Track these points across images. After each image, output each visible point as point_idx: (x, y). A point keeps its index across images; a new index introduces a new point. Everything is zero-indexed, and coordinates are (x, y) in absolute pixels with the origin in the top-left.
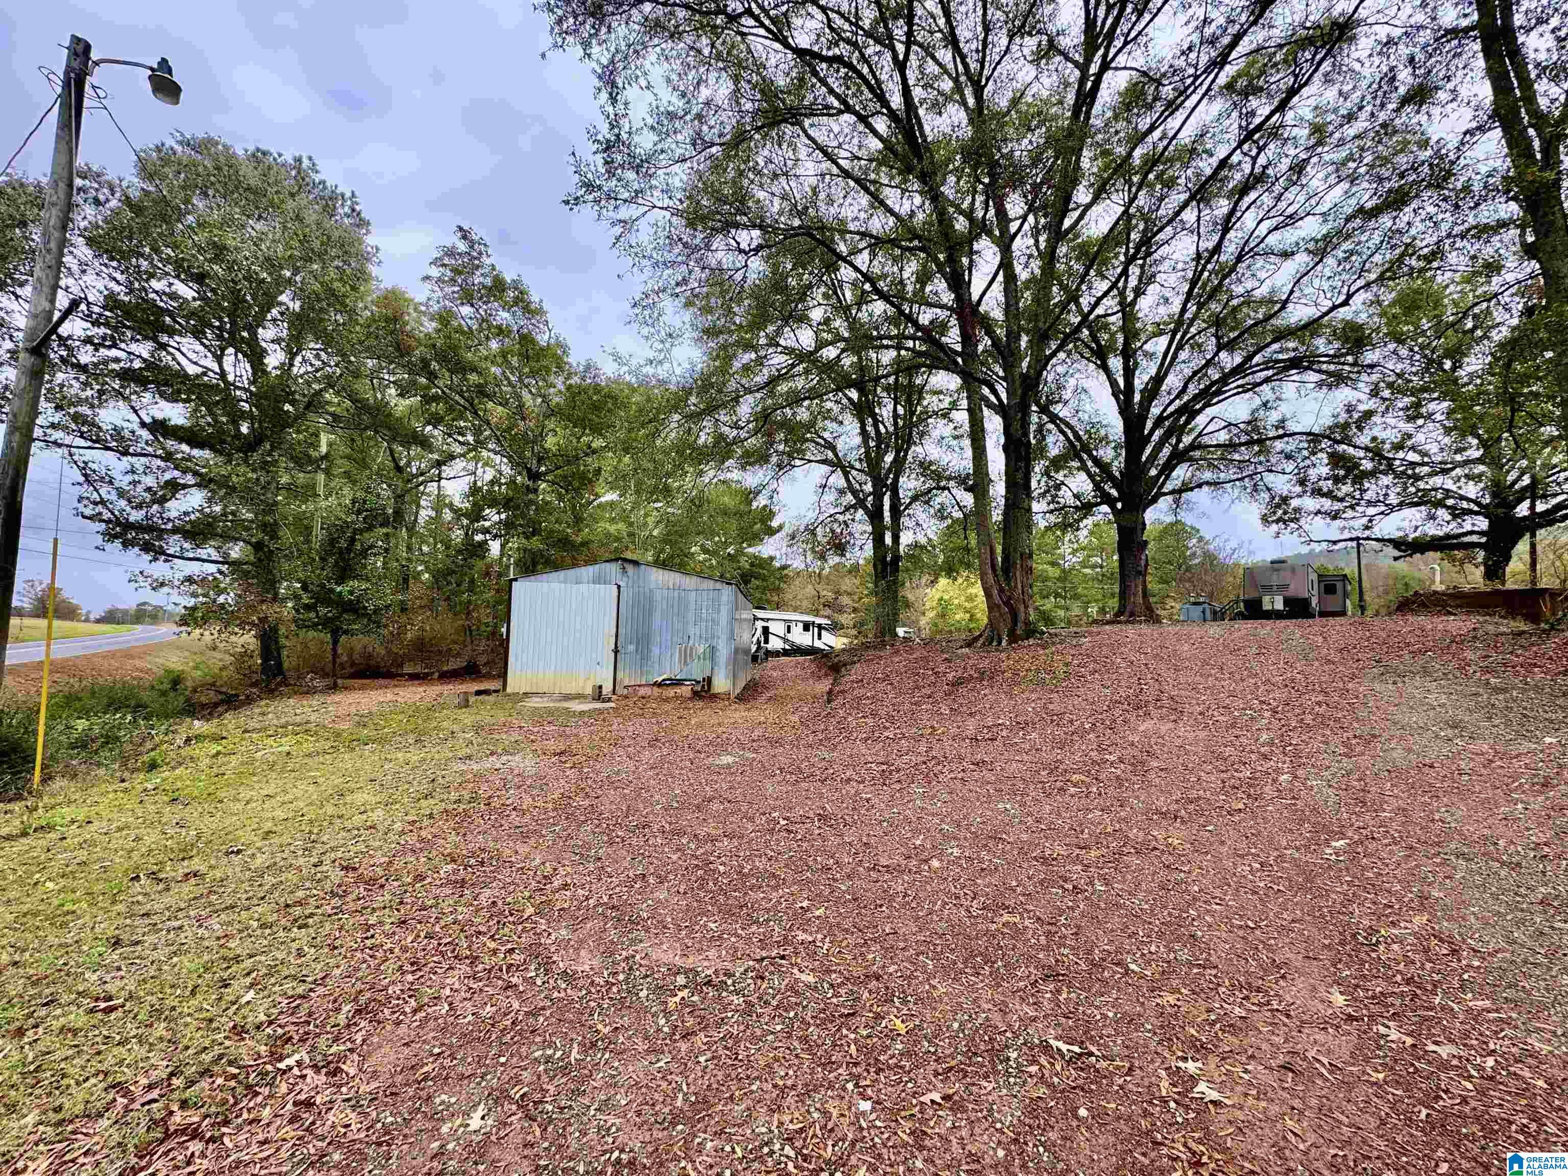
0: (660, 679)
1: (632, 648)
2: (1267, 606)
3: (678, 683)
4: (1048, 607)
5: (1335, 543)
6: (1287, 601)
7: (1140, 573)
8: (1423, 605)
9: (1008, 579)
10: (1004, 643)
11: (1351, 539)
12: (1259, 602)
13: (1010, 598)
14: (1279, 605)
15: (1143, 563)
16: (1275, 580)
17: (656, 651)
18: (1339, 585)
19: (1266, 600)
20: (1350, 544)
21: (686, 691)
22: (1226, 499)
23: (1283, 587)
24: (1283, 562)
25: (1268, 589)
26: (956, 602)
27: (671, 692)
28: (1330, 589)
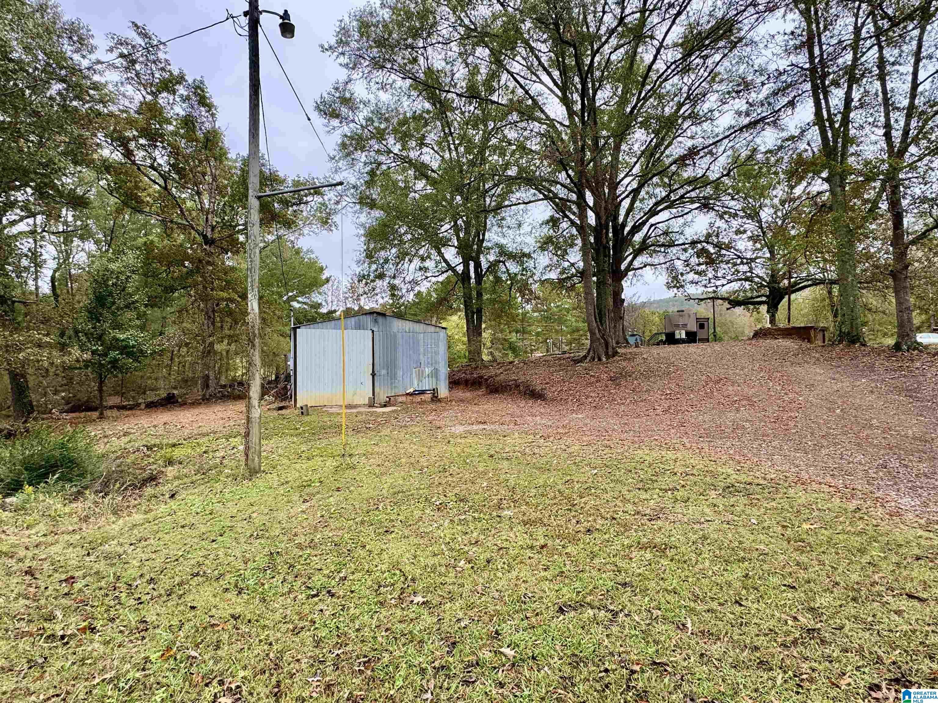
0: (411, 390)
1: (384, 372)
2: (677, 336)
3: (423, 392)
4: (514, 339)
5: (701, 299)
6: (687, 334)
7: (621, 318)
8: (765, 335)
9: (602, 325)
10: (604, 359)
11: (710, 298)
12: (673, 334)
13: (604, 335)
14: (684, 336)
16: (681, 322)
17: (400, 373)
18: (706, 323)
19: (677, 332)
20: (709, 301)
21: (427, 397)
23: (685, 325)
24: (683, 311)
25: (677, 326)
27: (418, 399)
28: (702, 326)
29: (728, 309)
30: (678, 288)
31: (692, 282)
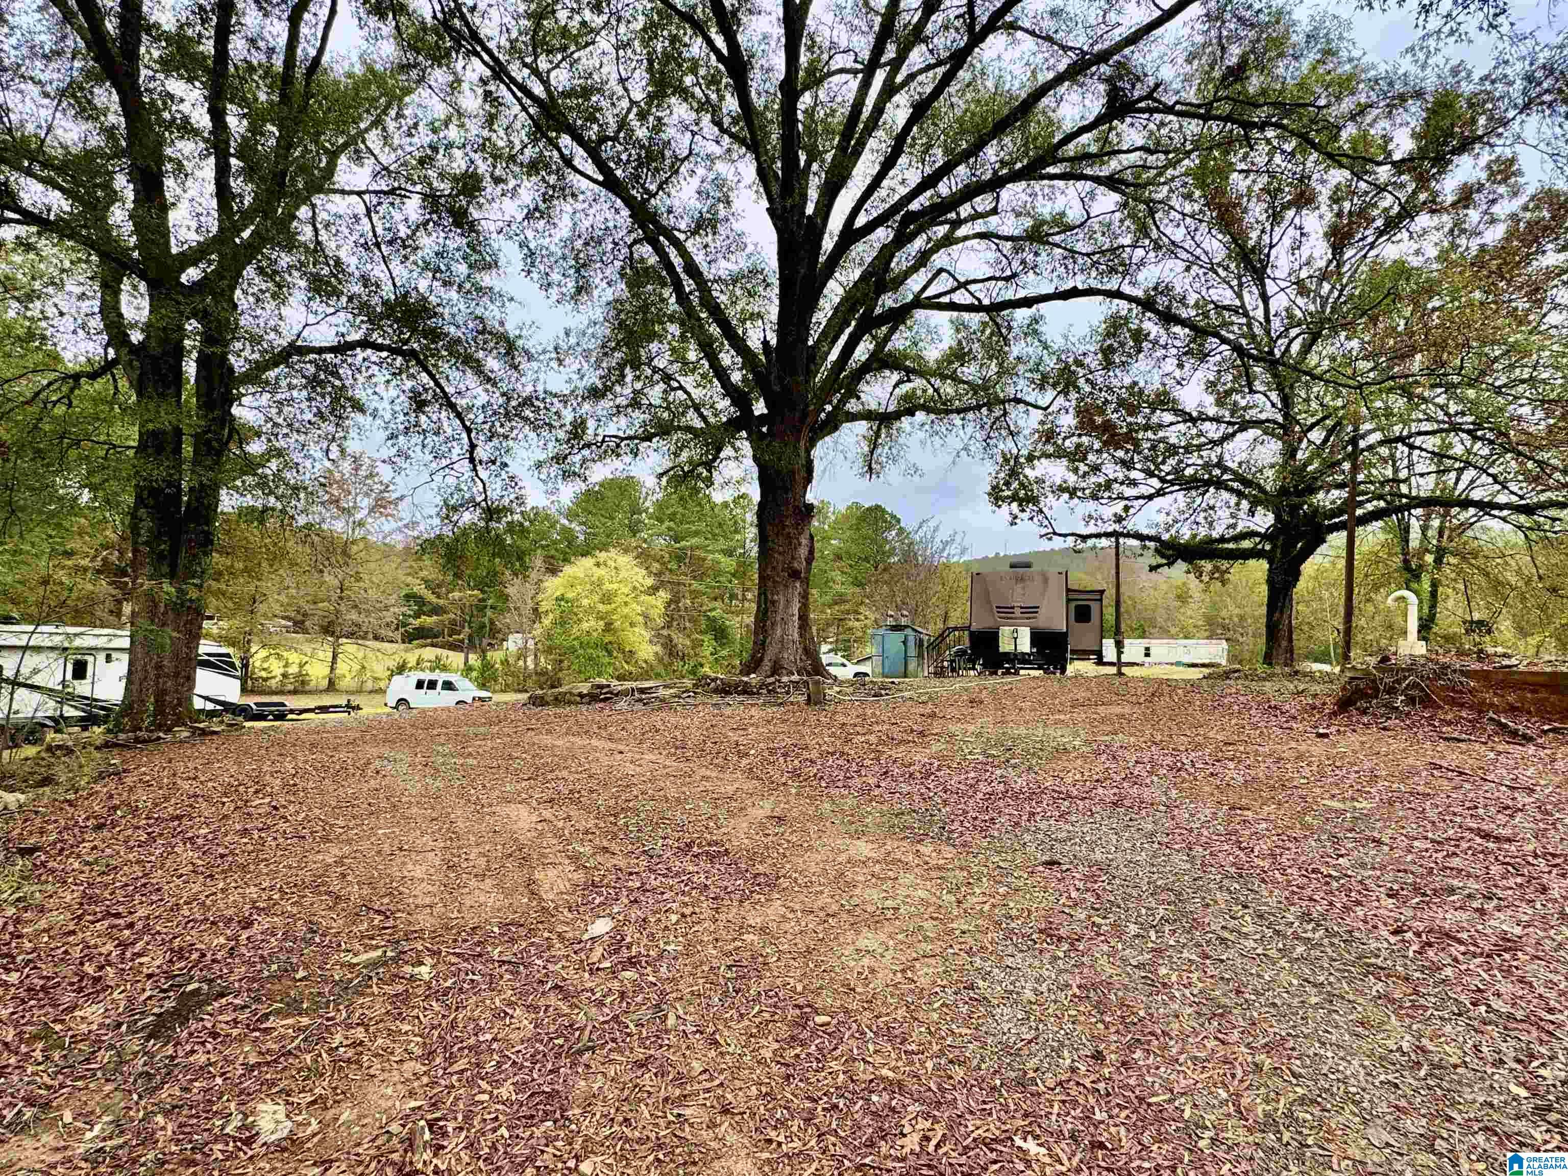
2: (1005, 646)
5: (1084, 538)
6: (1038, 638)
7: (795, 574)
11: (1107, 535)
12: (993, 636)
14: (1025, 645)
15: (803, 552)
16: (1018, 597)
18: (1094, 606)
19: (1005, 632)
20: (1104, 542)
22: (955, 442)
23: (1031, 611)
24: (1028, 565)
25: (1006, 611)
26: (585, 602)
28: (1082, 614)
29: (1153, 568)
30: (1021, 502)
31: (1062, 489)
